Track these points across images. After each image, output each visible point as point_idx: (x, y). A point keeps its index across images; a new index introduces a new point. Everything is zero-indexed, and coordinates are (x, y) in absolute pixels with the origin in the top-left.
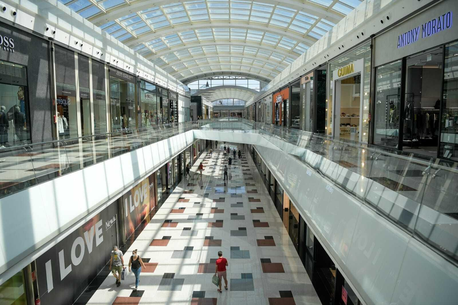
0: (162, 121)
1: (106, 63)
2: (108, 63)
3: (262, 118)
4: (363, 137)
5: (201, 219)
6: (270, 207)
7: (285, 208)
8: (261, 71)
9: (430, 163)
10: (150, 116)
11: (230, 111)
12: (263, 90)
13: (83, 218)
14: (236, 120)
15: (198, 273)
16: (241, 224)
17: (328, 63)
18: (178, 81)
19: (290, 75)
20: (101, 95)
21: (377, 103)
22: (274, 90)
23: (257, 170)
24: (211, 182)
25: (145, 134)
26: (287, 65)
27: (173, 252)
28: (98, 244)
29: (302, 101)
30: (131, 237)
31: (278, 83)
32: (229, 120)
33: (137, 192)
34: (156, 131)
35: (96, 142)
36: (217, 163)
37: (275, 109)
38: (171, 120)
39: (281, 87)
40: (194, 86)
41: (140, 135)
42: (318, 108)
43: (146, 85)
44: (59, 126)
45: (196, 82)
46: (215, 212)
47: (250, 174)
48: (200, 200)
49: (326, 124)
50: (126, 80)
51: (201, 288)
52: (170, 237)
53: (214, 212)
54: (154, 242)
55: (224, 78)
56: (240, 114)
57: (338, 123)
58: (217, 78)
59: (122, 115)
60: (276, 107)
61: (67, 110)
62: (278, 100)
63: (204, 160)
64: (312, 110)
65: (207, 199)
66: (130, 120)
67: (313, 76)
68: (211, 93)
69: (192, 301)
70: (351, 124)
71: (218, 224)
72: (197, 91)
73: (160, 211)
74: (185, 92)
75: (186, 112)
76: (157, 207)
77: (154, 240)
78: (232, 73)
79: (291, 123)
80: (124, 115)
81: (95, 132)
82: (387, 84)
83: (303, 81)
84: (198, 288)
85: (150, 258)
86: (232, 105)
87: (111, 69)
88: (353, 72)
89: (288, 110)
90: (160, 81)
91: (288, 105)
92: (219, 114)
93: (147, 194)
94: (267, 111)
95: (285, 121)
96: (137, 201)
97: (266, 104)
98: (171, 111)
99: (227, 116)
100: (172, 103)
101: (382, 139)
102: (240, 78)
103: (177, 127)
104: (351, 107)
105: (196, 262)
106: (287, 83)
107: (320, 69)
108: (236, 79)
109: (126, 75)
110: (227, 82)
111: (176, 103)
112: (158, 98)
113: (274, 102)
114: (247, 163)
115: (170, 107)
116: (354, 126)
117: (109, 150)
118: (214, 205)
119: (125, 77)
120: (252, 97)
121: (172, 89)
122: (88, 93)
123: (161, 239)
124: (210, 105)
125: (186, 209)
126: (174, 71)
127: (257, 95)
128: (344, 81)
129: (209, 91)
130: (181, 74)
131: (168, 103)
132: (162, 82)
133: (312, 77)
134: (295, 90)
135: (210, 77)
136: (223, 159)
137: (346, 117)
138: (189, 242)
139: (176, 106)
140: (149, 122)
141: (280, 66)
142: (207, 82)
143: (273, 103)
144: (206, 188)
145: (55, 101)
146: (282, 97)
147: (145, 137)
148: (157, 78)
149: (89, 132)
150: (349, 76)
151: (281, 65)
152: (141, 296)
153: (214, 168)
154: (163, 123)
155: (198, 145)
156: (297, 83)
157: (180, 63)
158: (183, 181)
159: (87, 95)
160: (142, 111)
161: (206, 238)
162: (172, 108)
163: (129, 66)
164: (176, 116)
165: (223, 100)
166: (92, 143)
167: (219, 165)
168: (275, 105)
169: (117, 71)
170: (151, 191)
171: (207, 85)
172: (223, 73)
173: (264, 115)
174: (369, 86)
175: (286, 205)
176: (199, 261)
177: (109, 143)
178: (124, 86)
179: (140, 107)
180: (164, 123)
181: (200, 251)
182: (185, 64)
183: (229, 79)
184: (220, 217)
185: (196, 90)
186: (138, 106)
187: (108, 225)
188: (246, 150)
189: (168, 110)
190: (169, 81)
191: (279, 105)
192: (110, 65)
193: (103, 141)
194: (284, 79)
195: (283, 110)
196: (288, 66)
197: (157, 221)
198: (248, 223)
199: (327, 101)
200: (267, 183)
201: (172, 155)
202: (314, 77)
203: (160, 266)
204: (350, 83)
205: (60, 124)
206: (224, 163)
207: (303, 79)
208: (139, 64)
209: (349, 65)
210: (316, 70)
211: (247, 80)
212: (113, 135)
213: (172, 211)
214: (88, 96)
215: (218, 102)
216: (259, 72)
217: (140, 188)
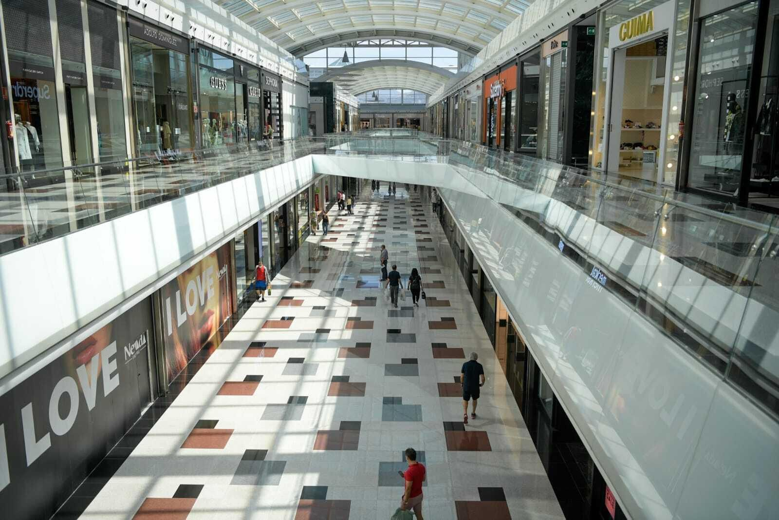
0: (246, 135)
1: (120, 8)
2: (125, 8)
3: (462, 131)
4: (666, 173)
5: (325, 341)
6: (470, 317)
7: (500, 320)
8: (459, 27)
9: (768, 226)
10: (221, 124)
11: (395, 115)
12: (465, 69)
13: (66, 338)
14: (406, 134)
15: (314, 449)
16: (406, 350)
17: (600, 10)
18: (282, 50)
19: (520, 36)
20: (111, 79)
21: (700, 98)
22: (487, 70)
23: (447, 240)
24: (351, 265)
25: (212, 162)
26: (515, 16)
27: (264, 408)
28: (107, 391)
29: (544, 95)
30: (181, 377)
31: (495, 55)
32: (391, 134)
33: (191, 285)
34: (236, 157)
35: (103, 180)
36: (364, 226)
37: (488, 112)
38: (266, 134)
39: (500, 63)
40: (317, 60)
41: (200, 164)
42: (575, 110)
43: (214, 57)
44: (19, 145)
45: (322, 53)
46: (356, 327)
47: (433, 249)
48: (324, 302)
49: (592, 145)
50: (168, 47)
51: (320, 480)
52: (261, 377)
53: (352, 326)
54: (226, 387)
55: (382, 43)
56: (416, 123)
57: (616, 141)
58: (366, 43)
59: (161, 122)
60: (490, 106)
61: (38, 110)
62: (495, 93)
63: (336, 220)
64: (562, 115)
65: (339, 300)
66: (176, 133)
67: (567, 40)
68: (352, 75)
69: (301, 507)
70: (645, 144)
71: (361, 350)
72: (324, 72)
73: (240, 325)
74: (297, 73)
75: (299, 117)
76: (235, 316)
77: (226, 383)
78: (397, 33)
79: (521, 141)
80: (164, 123)
81: (101, 159)
82: (733, 57)
83: (547, 50)
84: (312, 480)
85: (217, 419)
86: (400, 102)
87: (130, 20)
88: (652, 29)
89: (513, 113)
90: (242, 48)
91: (513, 103)
92: (371, 122)
93: (213, 289)
94: (471, 116)
95: (507, 139)
96: (191, 304)
97: (469, 102)
98: (267, 115)
99: (388, 127)
100: (270, 97)
101: (707, 177)
102: (417, 43)
103: (279, 148)
104: (645, 106)
105: (310, 428)
106: (513, 54)
107: (584, 23)
108: (406, 46)
109: (166, 34)
110: (388, 53)
111: (277, 97)
112: (239, 87)
113: (486, 96)
114: (426, 226)
115: (266, 107)
116: (651, 148)
117: (133, 196)
118: (354, 312)
119: (164, 39)
120: (442, 85)
121: (268, 67)
122: (82, 73)
123: (242, 380)
124: (353, 102)
125: (295, 319)
126: (273, 28)
127: (452, 82)
128: (632, 51)
129: (349, 73)
130: (289, 34)
131: (260, 98)
132: (247, 51)
133: (565, 42)
134: (530, 70)
135: (351, 41)
136: (377, 218)
137: (634, 129)
138: (298, 389)
139: (277, 103)
140: (219, 137)
141: (499, 18)
142: (346, 52)
143: (483, 98)
144: (341, 278)
145: (7, 89)
146: (503, 85)
147: (210, 169)
148: (236, 42)
149: (88, 156)
150: (643, 38)
151: (501, 15)
152: (196, 496)
153: (357, 237)
154: (249, 140)
155: (324, 187)
156: (534, 55)
157: (285, 9)
158: (292, 263)
159: (80, 78)
160: (202, 114)
161: (335, 379)
162: (270, 109)
163: (171, 15)
164: (278, 126)
165: (380, 91)
166: (95, 181)
167: (369, 229)
168: (489, 101)
169: (146, 26)
170: (222, 282)
171: (345, 59)
172: (378, 33)
173: (464, 125)
174: (684, 63)
175: (502, 313)
176: (317, 426)
177: (134, 181)
178: (162, 59)
179: (199, 106)
180: (252, 139)
181: (320, 407)
182: (296, 12)
183: (393, 46)
184: (364, 336)
185: (322, 70)
186: (195, 103)
187: (129, 352)
188: (426, 199)
189: (260, 113)
190: (261, 49)
191: (496, 103)
192: (128, 12)
193: (118, 178)
194: (508, 45)
195: (504, 114)
196: (517, 16)
197: (234, 345)
198: (421, 350)
199: (594, 93)
200: (466, 266)
201: (264, 208)
202: (569, 42)
203: (237, 436)
204: (646, 55)
205: (21, 139)
206: (378, 226)
207: (547, 46)
208: (193, 11)
209: (645, 15)
210: (574, 26)
211: (431, 48)
212: (140, 165)
213: (266, 324)
214: (81, 81)
215: (370, 96)
216: (456, 32)
217: (198, 277)
